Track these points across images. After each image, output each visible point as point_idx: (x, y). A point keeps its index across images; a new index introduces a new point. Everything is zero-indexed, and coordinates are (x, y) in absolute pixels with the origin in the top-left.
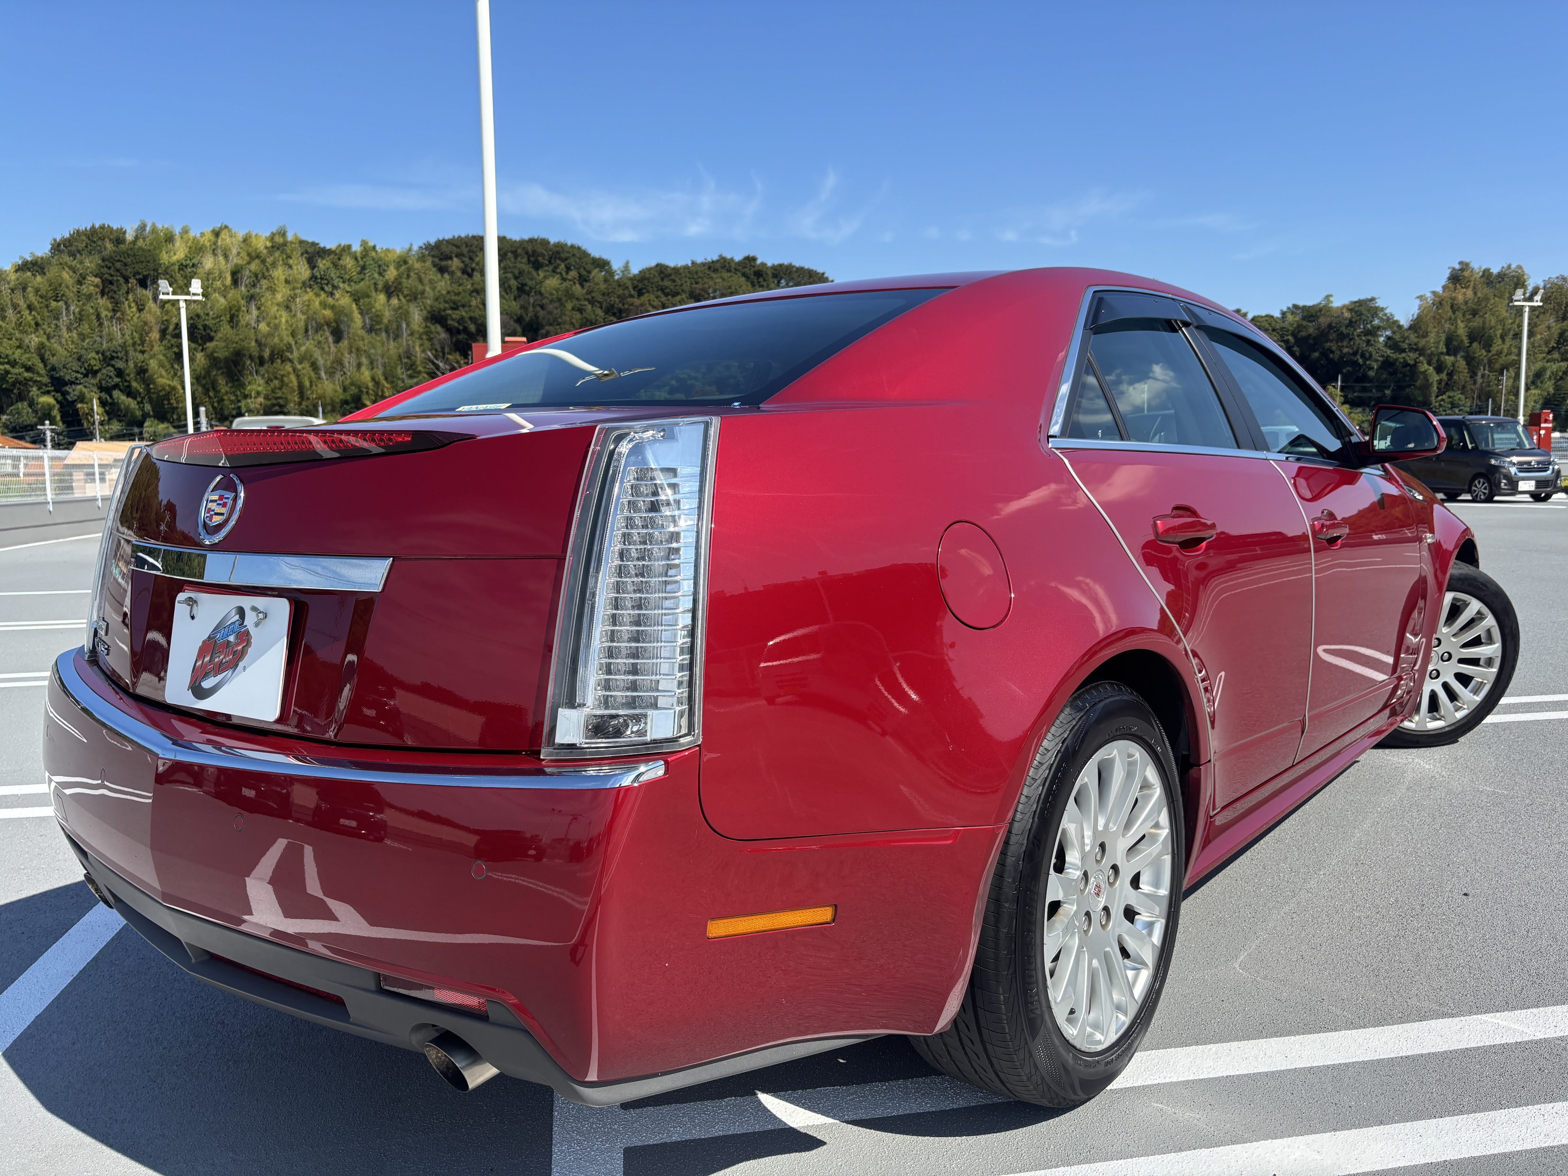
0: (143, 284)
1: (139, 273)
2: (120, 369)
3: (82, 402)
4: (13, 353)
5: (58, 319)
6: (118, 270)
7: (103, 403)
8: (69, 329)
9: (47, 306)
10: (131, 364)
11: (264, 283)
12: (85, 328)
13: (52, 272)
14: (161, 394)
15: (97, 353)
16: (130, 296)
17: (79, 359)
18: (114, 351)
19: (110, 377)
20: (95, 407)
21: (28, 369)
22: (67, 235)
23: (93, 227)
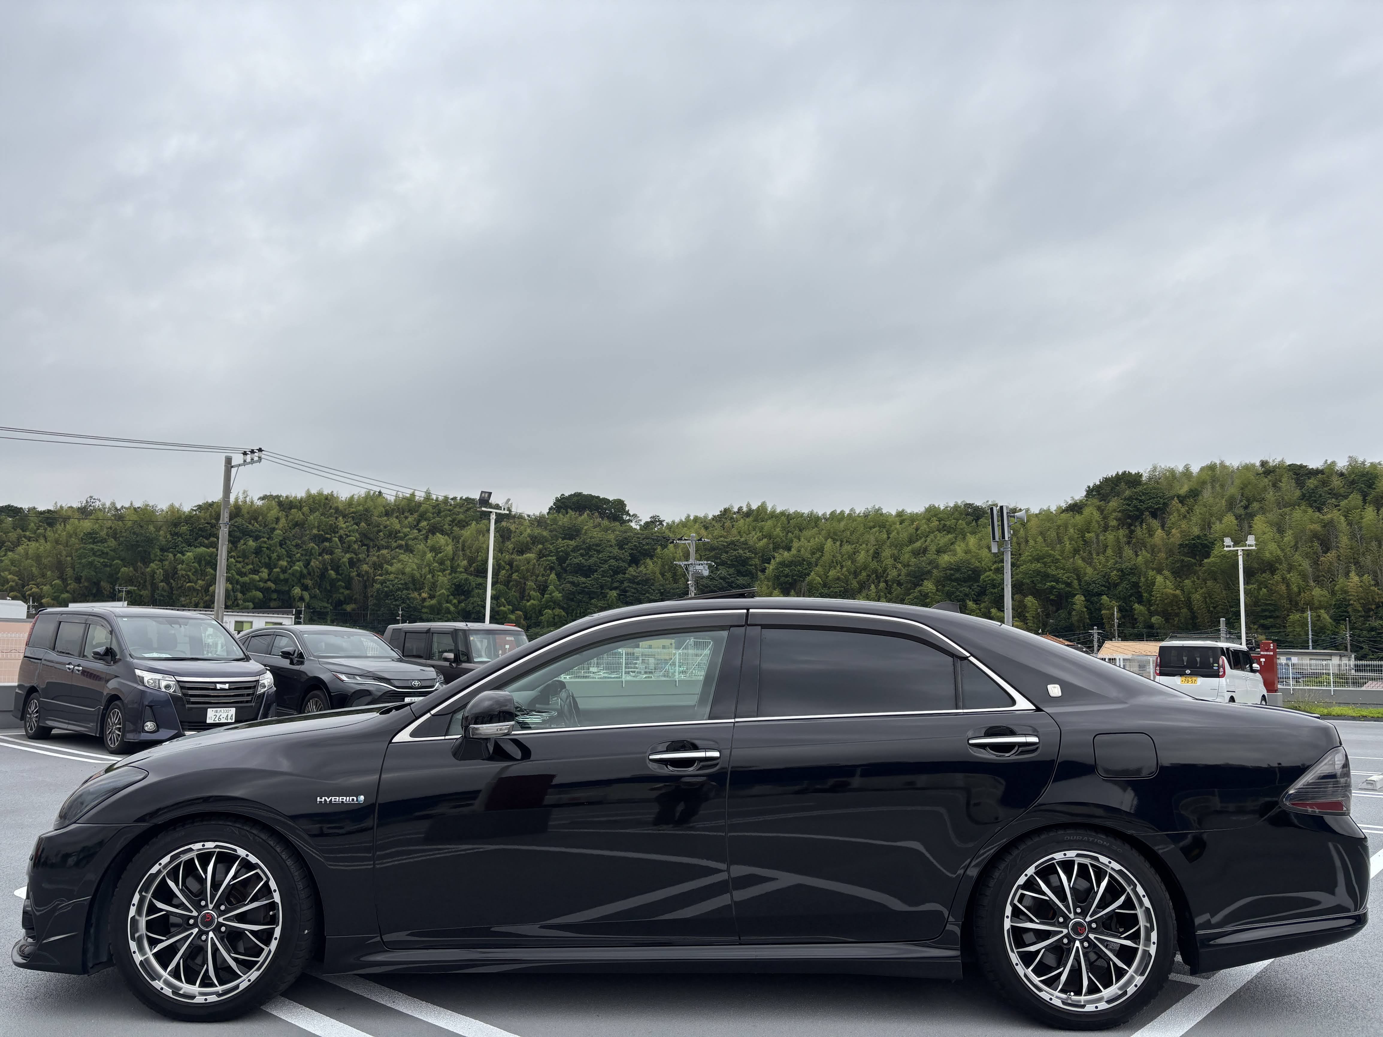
0: (1154, 515)
1: (1151, 507)
2: (1133, 582)
3: (1105, 609)
4: (1058, 574)
5: (1091, 546)
6: (1135, 506)
7: (1120, 610)
8: (1098, 554)
9: (1083, 536)
10: (1143, 579)
11: (1256, 505)
12: (1109, 552)
13: (1087, 511)
14: (1166, 601)
15: (1118, 570)
16: (1144, 526)
17: (1104, 577)
18: (1131, 569)
19: (1127, 589)
20: (1115, 613)
21: (1069, 585)
22: (1098, 483)
23: (1117, 474)
